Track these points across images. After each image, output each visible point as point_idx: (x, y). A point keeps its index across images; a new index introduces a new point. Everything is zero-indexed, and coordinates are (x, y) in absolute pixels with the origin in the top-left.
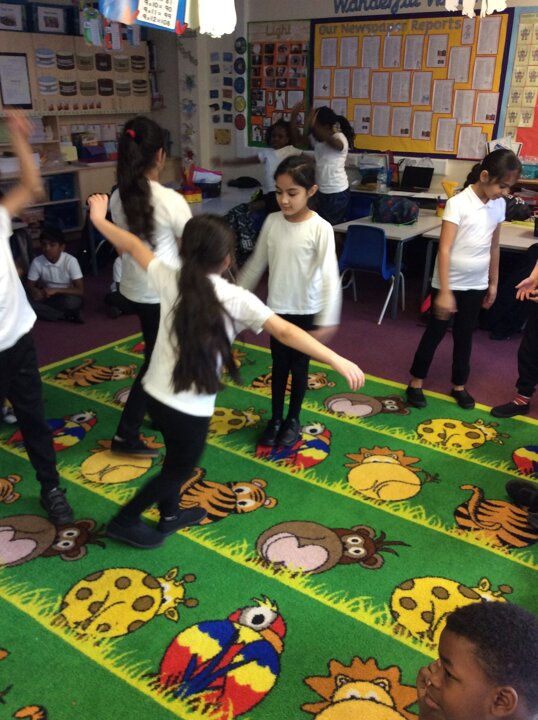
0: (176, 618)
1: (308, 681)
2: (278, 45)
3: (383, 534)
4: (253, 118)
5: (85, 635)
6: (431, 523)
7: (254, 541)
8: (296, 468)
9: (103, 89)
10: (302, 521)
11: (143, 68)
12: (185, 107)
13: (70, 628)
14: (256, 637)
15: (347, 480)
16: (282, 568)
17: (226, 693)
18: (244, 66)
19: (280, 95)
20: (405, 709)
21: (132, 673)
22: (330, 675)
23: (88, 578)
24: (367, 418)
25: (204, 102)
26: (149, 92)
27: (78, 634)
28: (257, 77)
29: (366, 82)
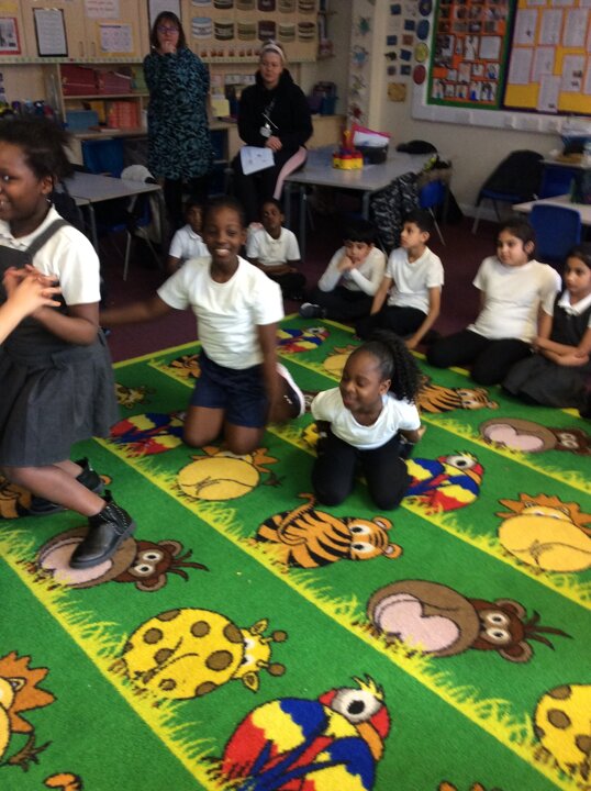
0: (254, 687)
3: (537, 616)
4: (436, 70)
7: (366, 600)
8: (432, 510)
9: (263, 33)
10: (430, 582)
11: (312, 9)
12: (357, 56)
13: (129, 678)
15: (497, 534)
16: (397, 641)
18: (430, 8)
19: (471, 42)
21: (191, 752)
23: (162, 617)
24: (534, 454)
25: (379, 49)
26: (316, 38)
27: (137, 687)
28: (445, 20)
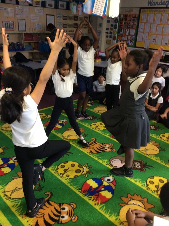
0: (86, 176)
1: (122, 198)
2: (129, 15)
3: (146, 163)
4: (118, 37)
5: (63, 177)
6: (161, 162)
9: (75, 26)
12: (98, 33)
14: (108, 184)
17: (99, 197)
18: (117, 21)
19: (127, 30)
20: (148, 209)
21: (75, 188)
22: (127, 197)
23: (64, 163)
25: (104, 31)
26: (87, 28)
27: (61, 176)
28: (121, 25)
29: (156, 28)
